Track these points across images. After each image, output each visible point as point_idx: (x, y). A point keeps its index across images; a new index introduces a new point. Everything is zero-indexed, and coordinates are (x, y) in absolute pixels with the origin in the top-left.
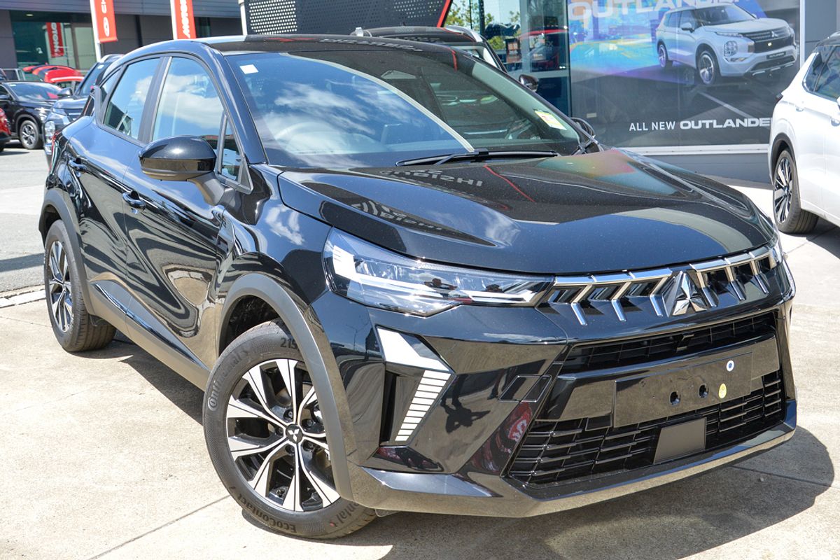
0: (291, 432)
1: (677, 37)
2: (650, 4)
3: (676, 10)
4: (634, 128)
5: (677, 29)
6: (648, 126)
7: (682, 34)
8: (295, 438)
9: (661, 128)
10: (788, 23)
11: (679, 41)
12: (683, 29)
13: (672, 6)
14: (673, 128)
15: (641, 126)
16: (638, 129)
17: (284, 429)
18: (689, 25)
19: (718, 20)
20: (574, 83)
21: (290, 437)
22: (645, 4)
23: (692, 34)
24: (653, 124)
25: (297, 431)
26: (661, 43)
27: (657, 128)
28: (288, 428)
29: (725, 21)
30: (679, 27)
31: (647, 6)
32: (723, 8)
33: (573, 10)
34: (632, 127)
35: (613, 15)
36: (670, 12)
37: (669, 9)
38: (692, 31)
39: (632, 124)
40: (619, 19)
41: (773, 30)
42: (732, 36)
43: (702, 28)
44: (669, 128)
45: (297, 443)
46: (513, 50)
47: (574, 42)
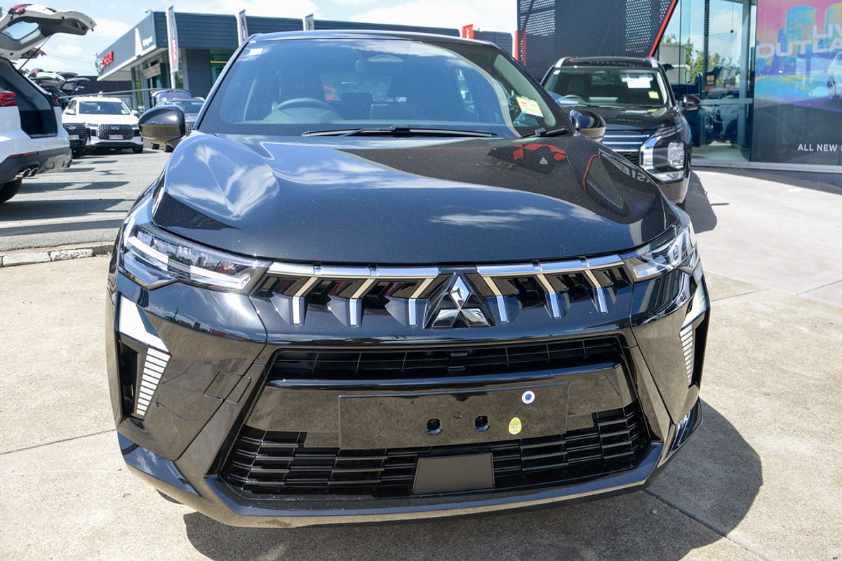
2: (825, 46)
4: (802, 148)
6: (814, 147)
9: (824, 150)
14: (835, 150)
15: (808, 147)
16: (805, 149)
20: (757, 109)
22: (820, 46)
24: (818, 146)
27: (821, 149)
31: (822, 48)
33: (760, 51)
34: (801, 147)
35: (793, 54)
39: (801, 145)
44: (831, 150)
46: (710, 81)
47: (759, 76)
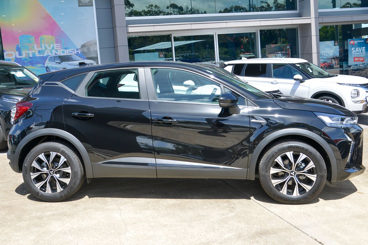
0: (291, 173)
1: (54, 65)
2: (42, 53)
3: (53, 56)
5: (54, 63)
7: (56, 64)
8: (293, 175)
10: (94, 61)
11: (55, 67)
12: (56, 63)
13: (51, 55)
17: (289, 173)
18: (58, 61)
19: (69, 59)
21: (292, 175)
22: (39, 53)
23: (60, 65)
25: (294, 172)
26: (47, 68)
28: (290, 172)
29: (72, 60)
30: (54, 62)
32: (71, 56)
33: (7, 55)
35: (25, 57)
36: (50, 56)
37: (50, 55)
38: (59, 63)
40: (29, 59)
41: (90, 64)
42: (75, 65)
43: (63, 63)
45: (294, 176)
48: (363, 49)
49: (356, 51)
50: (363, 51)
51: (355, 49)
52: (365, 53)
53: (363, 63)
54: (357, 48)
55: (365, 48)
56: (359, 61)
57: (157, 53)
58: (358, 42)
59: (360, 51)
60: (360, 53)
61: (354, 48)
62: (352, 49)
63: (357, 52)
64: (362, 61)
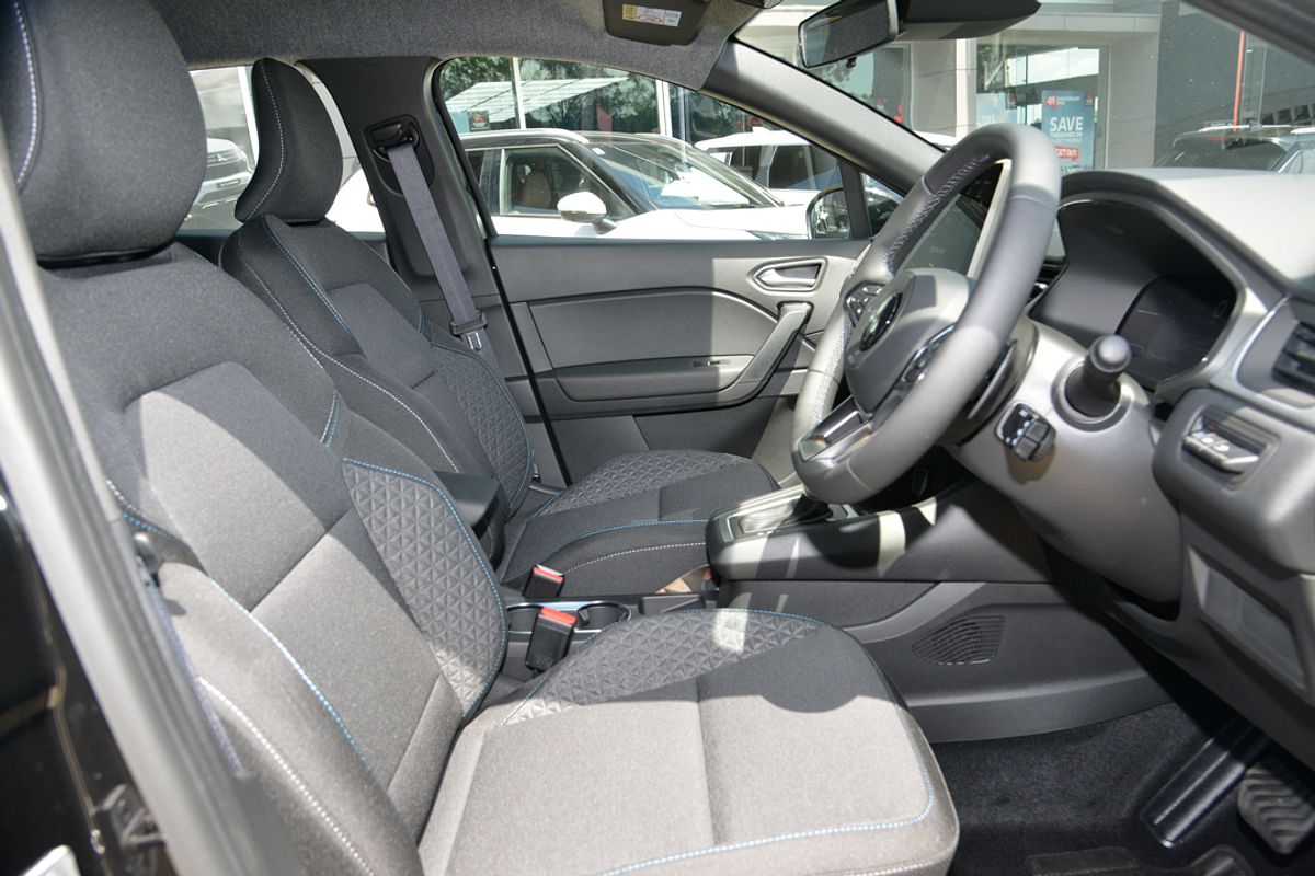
48: (1078, 124)
49: (1061, 127)
50: (1077, 129)
51: (1058, 123)
52: (1080, 134)
53: (1075, 164)
54: (1063, 119)
55: (1081, 118)
56: (1066, 157)
57: (513, 103)
58: (1067, 102)
59: (1070, 129)
60: (1069, 135)
61: (1055, 119)
62: (1049, 120)
63: (1062, 130)
64: (1074, 158)
